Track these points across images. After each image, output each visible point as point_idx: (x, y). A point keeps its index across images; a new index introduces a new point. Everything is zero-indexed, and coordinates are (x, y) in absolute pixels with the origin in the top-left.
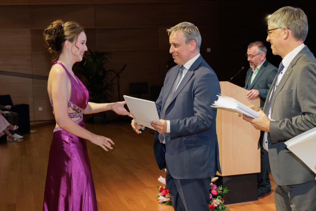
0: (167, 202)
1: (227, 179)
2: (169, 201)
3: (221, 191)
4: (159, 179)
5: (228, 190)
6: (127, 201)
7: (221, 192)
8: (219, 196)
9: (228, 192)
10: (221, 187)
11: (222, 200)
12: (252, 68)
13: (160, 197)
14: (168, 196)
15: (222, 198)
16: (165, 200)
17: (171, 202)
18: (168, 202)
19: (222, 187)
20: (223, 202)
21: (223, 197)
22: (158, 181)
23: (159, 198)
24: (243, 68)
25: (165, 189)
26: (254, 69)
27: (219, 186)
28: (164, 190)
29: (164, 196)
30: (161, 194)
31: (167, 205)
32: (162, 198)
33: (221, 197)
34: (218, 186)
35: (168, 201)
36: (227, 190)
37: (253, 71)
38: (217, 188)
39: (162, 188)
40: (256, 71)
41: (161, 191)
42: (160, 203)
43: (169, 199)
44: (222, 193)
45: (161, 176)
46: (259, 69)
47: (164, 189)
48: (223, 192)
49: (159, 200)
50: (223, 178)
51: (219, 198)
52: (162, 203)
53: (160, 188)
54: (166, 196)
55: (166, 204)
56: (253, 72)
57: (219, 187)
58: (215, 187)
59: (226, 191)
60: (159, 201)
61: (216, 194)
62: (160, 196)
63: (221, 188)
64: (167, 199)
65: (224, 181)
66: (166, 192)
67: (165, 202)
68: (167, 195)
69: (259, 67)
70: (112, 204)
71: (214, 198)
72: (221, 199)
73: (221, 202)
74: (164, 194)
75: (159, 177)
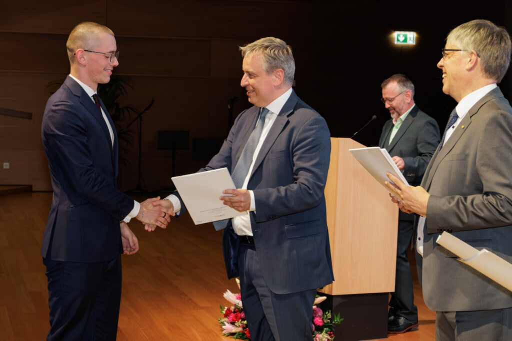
0: (237, 334)
1: (340, 300)
2: (241, 333)
3: (329, 319)
4: (225, 295)
5: (342, 319)
6: (169, 329)
7: (329, 321)
8: (326, 327)
9: (341, 322)
10: (329, 313)
11: (330, 335)
12: (392, 119)
13: (225, 325)
14: (240, 325)
15: (331, 332)
16: (234, 330)
17: (244, 334)
18: (239, 335)
19: (331, 314)
20: (333, 339)
21: (331, 329)
22: (224, 297)
23: (224, 327)
24: (374, 117)
25: (235, 312)
26: (396, 121)
27: (326, 311)
28: (232, 314)
29: (233, 323)
30: (226, 319)
31: (237, 338)
32: (228, 327)
33: (330, 330)
34: (324, 311)
35: (239, 332)
36: (340, 318)
37: (394, 122)
38: (323, 315)
39: (229, 310)
40: (399, 124)
41: (226, 315)
42: (224, 335)
43: (240, 329)
44: (331, 322)
45: (228, 290)
46: (403, 120)
47: (232, 312)
48: (333, 322)
49: (224, 330)
50: (334, 299)
51: (326, 332)
52: (228, 336)
53: (226, 309)
54: (236, 324)
55: (235, 336)
56: (393, 125)
57: (327, 313)
58: (320, 313)
59: (337, 320)
60: (224, 332)
61: (321, 324)
62: (225, 323)
63: (329, 315)
64: (236, 328)
65: (335, 303)
66: (236, 317)
67: (232, 334)
68: (238, 322)
69: (403, 117)
70: (143, 333)
71: (317, 331)
72: (329, 333)
73: (329, 338)
74: (233, 320)
75: (225, 291)
